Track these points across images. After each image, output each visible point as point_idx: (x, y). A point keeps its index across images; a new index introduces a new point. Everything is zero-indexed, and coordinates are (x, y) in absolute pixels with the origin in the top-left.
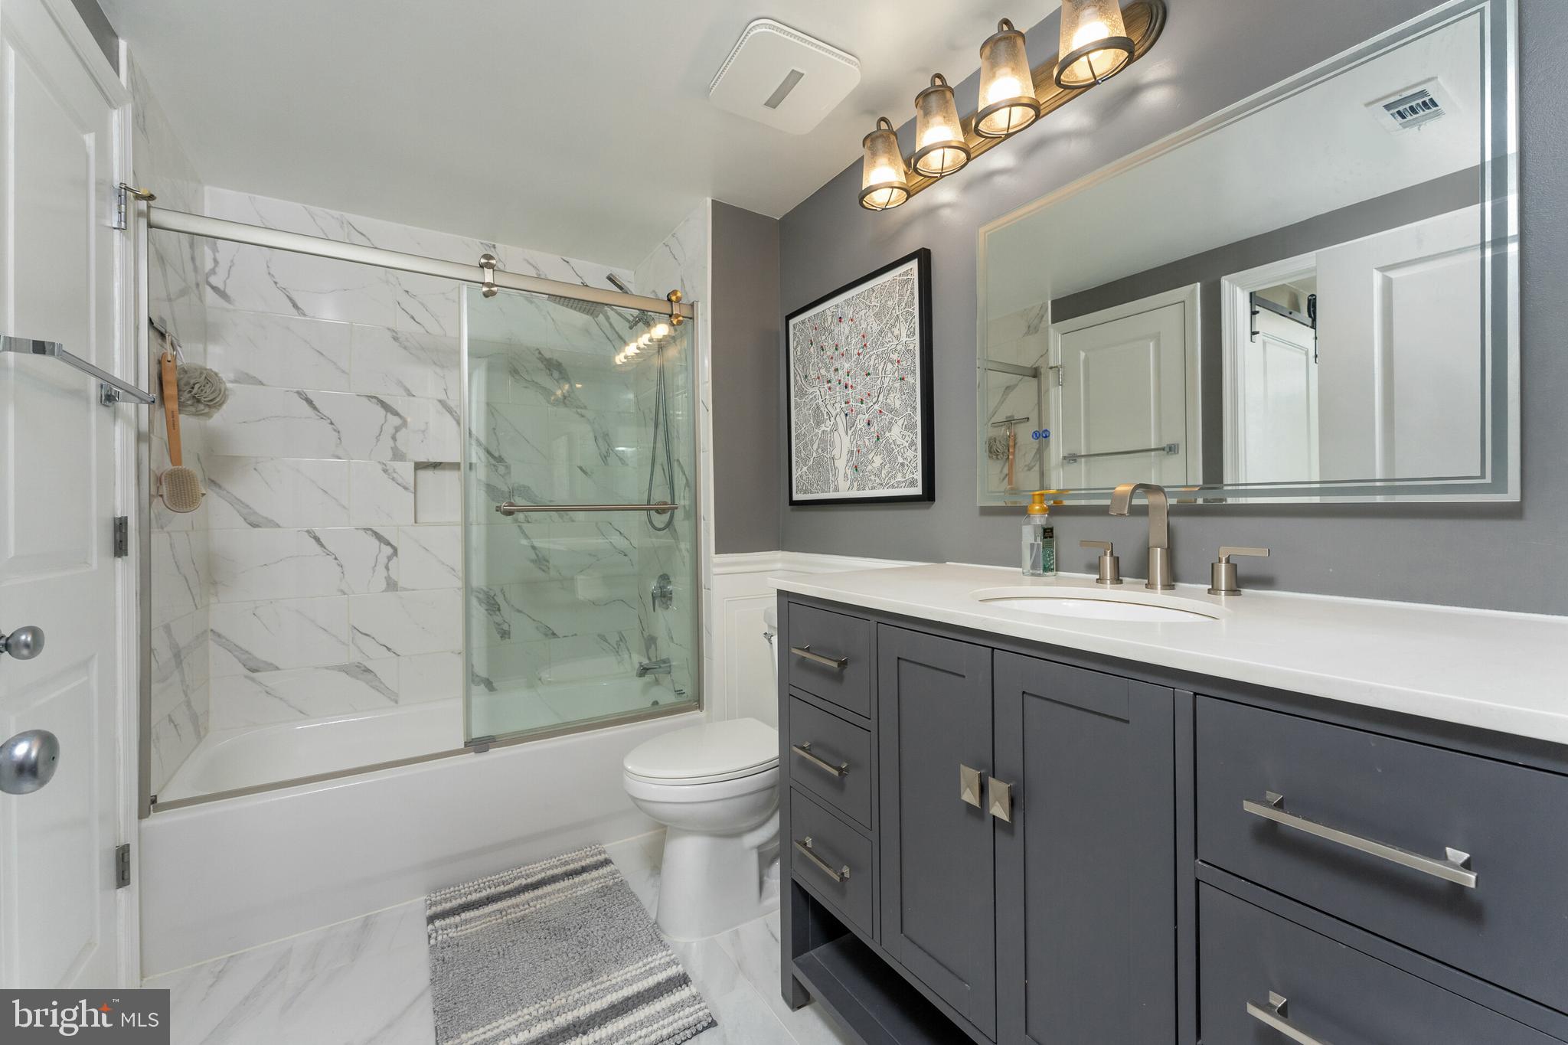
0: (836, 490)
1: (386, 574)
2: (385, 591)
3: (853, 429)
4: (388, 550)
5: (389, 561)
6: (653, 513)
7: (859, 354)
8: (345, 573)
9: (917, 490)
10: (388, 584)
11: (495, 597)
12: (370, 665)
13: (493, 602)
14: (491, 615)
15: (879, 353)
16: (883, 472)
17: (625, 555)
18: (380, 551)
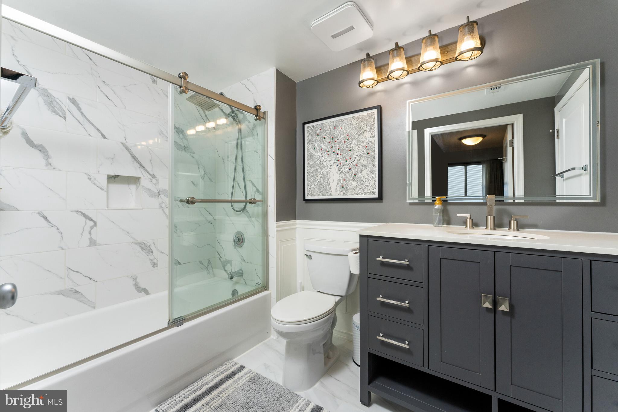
0: (331, 195)
1: (89, 237)
2: (89, 246)
3: (340, 171)
4: (91, 223)
5: (91, 229)
6: (248, 204)
7: (345, 142)
8: (63, 237)
9: (376, 196)
10: (90, 242)
11: (150, 247)
12: (78, 289)
13: (149, 249)
14: (148, 255)
15: (355, 143)
16: (357, 189)
17: (211, 223)
18: (86, 224)
